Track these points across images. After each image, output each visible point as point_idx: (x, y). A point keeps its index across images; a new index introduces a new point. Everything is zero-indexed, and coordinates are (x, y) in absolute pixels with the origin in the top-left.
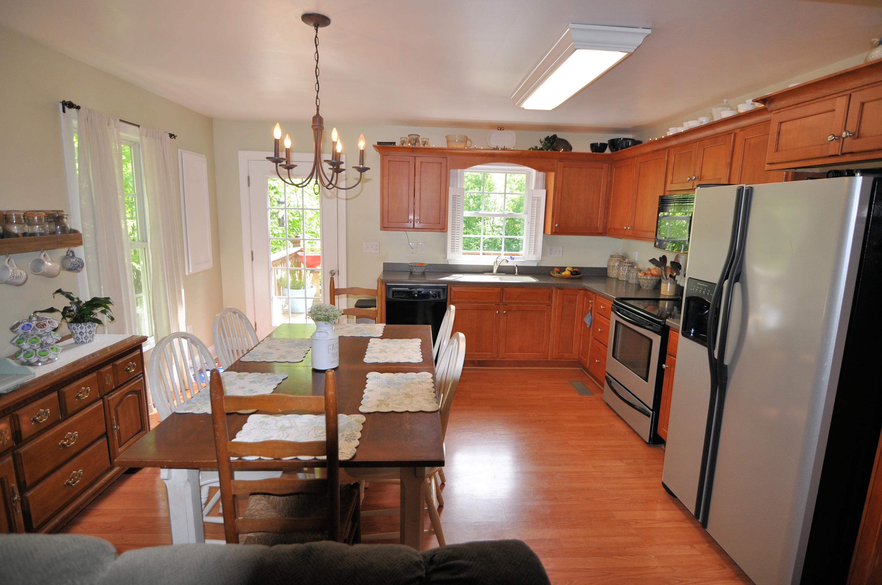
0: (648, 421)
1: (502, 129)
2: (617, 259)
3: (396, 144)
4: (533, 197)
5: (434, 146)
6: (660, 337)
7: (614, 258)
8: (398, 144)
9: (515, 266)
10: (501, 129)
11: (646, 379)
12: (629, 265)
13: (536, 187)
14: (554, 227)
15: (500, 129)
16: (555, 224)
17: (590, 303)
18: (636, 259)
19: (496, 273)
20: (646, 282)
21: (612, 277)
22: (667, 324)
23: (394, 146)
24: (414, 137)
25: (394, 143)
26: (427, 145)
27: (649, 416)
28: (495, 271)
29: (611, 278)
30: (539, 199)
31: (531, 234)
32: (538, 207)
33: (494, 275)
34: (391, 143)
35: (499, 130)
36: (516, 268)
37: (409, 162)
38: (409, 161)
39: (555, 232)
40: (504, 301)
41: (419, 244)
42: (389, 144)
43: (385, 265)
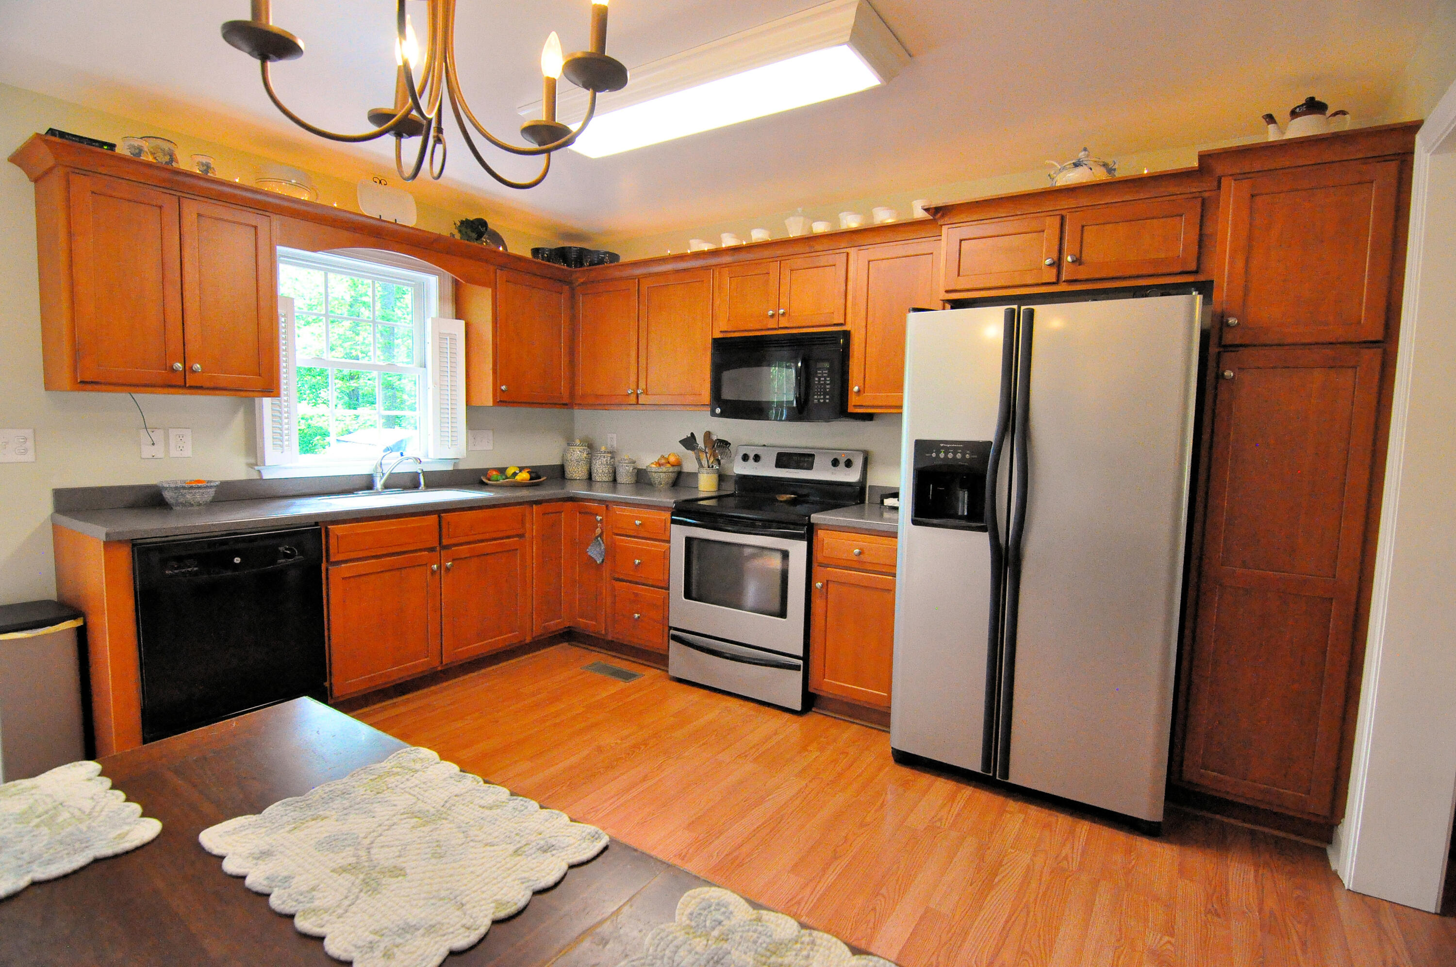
0: (798, 676)
2: (581, 447)
3: (116, 149)
4: (441, 334)
5: (237, 181)
6: (806, 542)
7: (576, 449)
8: (122, 149)
9: (420, 471)
10: (380, 182)
11: (783, 614)
13: (442, 315)
14: (498, 391)
15: (378, 182)
17: (598, 522)
18: (615, 444)
19: (383, 489)
20: (662, 475)
21: (579, 477)
22: (812, 521)
23: (109, 152)
24: (166, 146)
25: (112, 146)
27: (796, 668)
28: (379, 484)
29: (576, 480)
30: (453, 339)
33: (379, 493)
34: (102, 144)
35: (376, 182)
36: (421, 475)
37: (161, 207)
38: (159, 204)
39: (501, 401)
40: (445, 542)
41: (173, 433)
42: (97, 144)
43: (59, 494)
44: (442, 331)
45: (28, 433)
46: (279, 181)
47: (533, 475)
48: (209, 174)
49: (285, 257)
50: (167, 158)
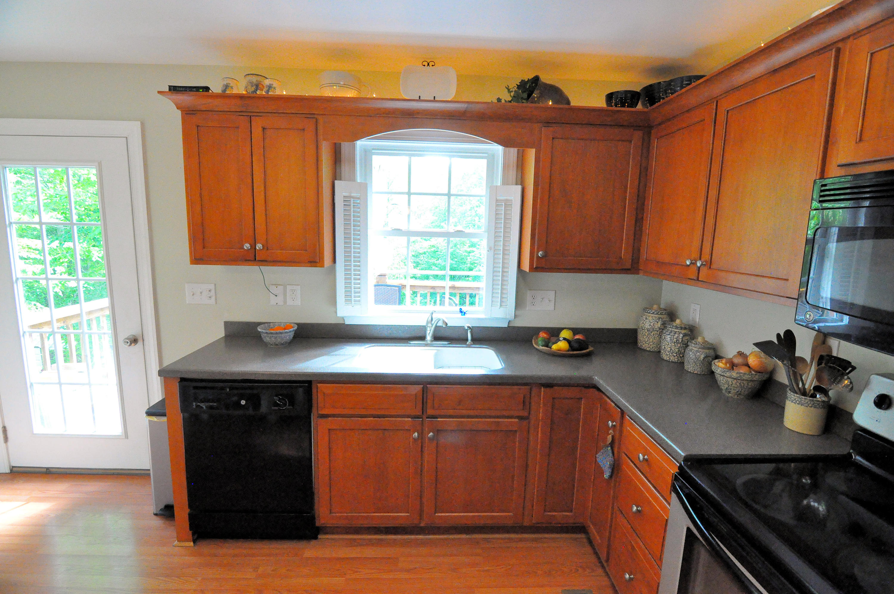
1: (431, 64)
2: (656, 316)
3: (211, 90)
4: (497, 200)
5: (284, 93)
7: (652, 315)
8: (215, 90)
9: (467, 327)
10: (428, 65)
12: (683, 331)
13: (505, 182)
14: (536, 257)
15: (426, 64)
16: (538, 253)
17: (610, 427)
19: (432, 341)
21: (648, 349)
23: (206, 94)
24: (257, 79)
25: (207, 89)
26: (273, 91)
28: (429, 338)
30: (508, 204)
31: (495, 269)
32: (507, 219)
33: (427, 345)
34: (202, 88)
35: (424, 66)
36: (469, 331)
37: (239, 127)
38: (238, 125)
39: (536, 268)
40: (430, 412)
41: (289, 288)
42: (195, 90)
43: (228, 325)
44: (499, 198)
45: (212, 287)
46: (331, 85)
47: (576, 345)
48: (270, 93)
49: (375, 149)
50: (253, 89)
